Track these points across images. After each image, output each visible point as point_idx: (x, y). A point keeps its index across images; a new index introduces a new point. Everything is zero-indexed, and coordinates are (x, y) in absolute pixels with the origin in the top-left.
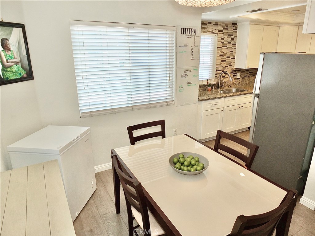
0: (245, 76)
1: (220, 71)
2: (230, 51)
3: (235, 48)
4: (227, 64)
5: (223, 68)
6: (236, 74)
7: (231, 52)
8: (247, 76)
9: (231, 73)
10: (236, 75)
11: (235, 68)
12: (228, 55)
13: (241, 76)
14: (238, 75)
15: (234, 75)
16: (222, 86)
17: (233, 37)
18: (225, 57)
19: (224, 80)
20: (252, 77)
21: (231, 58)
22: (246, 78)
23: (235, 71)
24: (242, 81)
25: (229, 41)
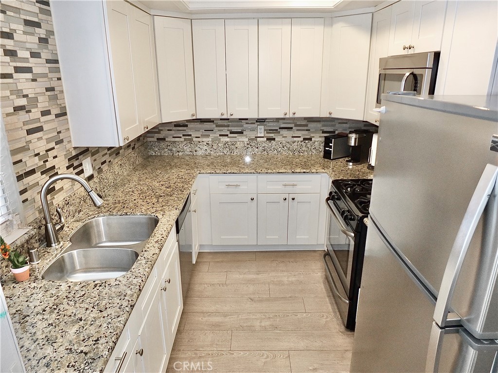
0: (103, 163)
1: (33, 172)
2: (48, 90)
3: (57, 75)
4: (49, 141)
5: (40, 160)
6: (81, 165)
7: (49, 93)
8: (105, 162)
9: (68, 168)
10: (80, 168)
11: (75, 148)
12: (43, 103)
13: (94, 169)
14: (88, 167)
15: (77, 171)
16: (62, 228)
17: (41, 32)
18: (35, 113)
19: (55, 202)
20: (116, 160)
21: (57, 116)
22: (105, 167)
23: (76, 157)
24: (100, 182)
25: (35, 48)
